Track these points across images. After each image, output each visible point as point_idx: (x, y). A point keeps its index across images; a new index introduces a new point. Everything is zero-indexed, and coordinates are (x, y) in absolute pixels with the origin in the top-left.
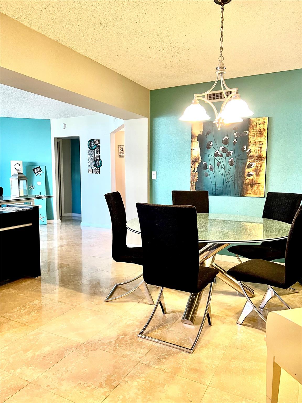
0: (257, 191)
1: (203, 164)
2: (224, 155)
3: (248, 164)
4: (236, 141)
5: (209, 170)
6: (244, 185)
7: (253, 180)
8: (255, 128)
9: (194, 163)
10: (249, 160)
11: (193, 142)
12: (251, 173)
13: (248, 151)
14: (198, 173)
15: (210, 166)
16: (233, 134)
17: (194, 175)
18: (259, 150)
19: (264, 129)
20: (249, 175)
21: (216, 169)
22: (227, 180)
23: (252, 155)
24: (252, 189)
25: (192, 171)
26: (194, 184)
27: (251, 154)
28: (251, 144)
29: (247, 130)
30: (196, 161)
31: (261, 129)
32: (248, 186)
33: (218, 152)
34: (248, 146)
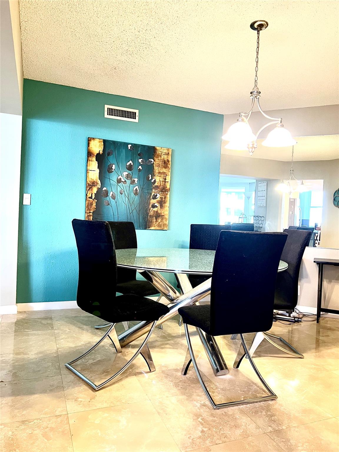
0: (161, 223)
1: (103, 190)
2: (129, 182)
3: (153, 194)
4: (141, 169)
5: (110, 198)
6: (149, 217)
7: (157, 211)
8: (159, 158)
9: (91, 187)
10: (153, 190)
11: (90, 161)
12: (155, 205)
13: (153, 181)
14: (96, 201)
15: (111, 193)
16: (138, 160)
17: (91, 203)
18: (163, 181)
19: (168, 161)
20: (154, 206)
21: (119, 197)
22: (131, 212)
23: (157, 186)
24: (156, 221)
25: (88, 197)
26: (91, 214)
27: (156, 184)
28: (156, 174)
29: (152, 159)
30: (93, 186)
31: (165, 159)
32: (153, 218)
33: (122, 178)
34: (153, 175)
